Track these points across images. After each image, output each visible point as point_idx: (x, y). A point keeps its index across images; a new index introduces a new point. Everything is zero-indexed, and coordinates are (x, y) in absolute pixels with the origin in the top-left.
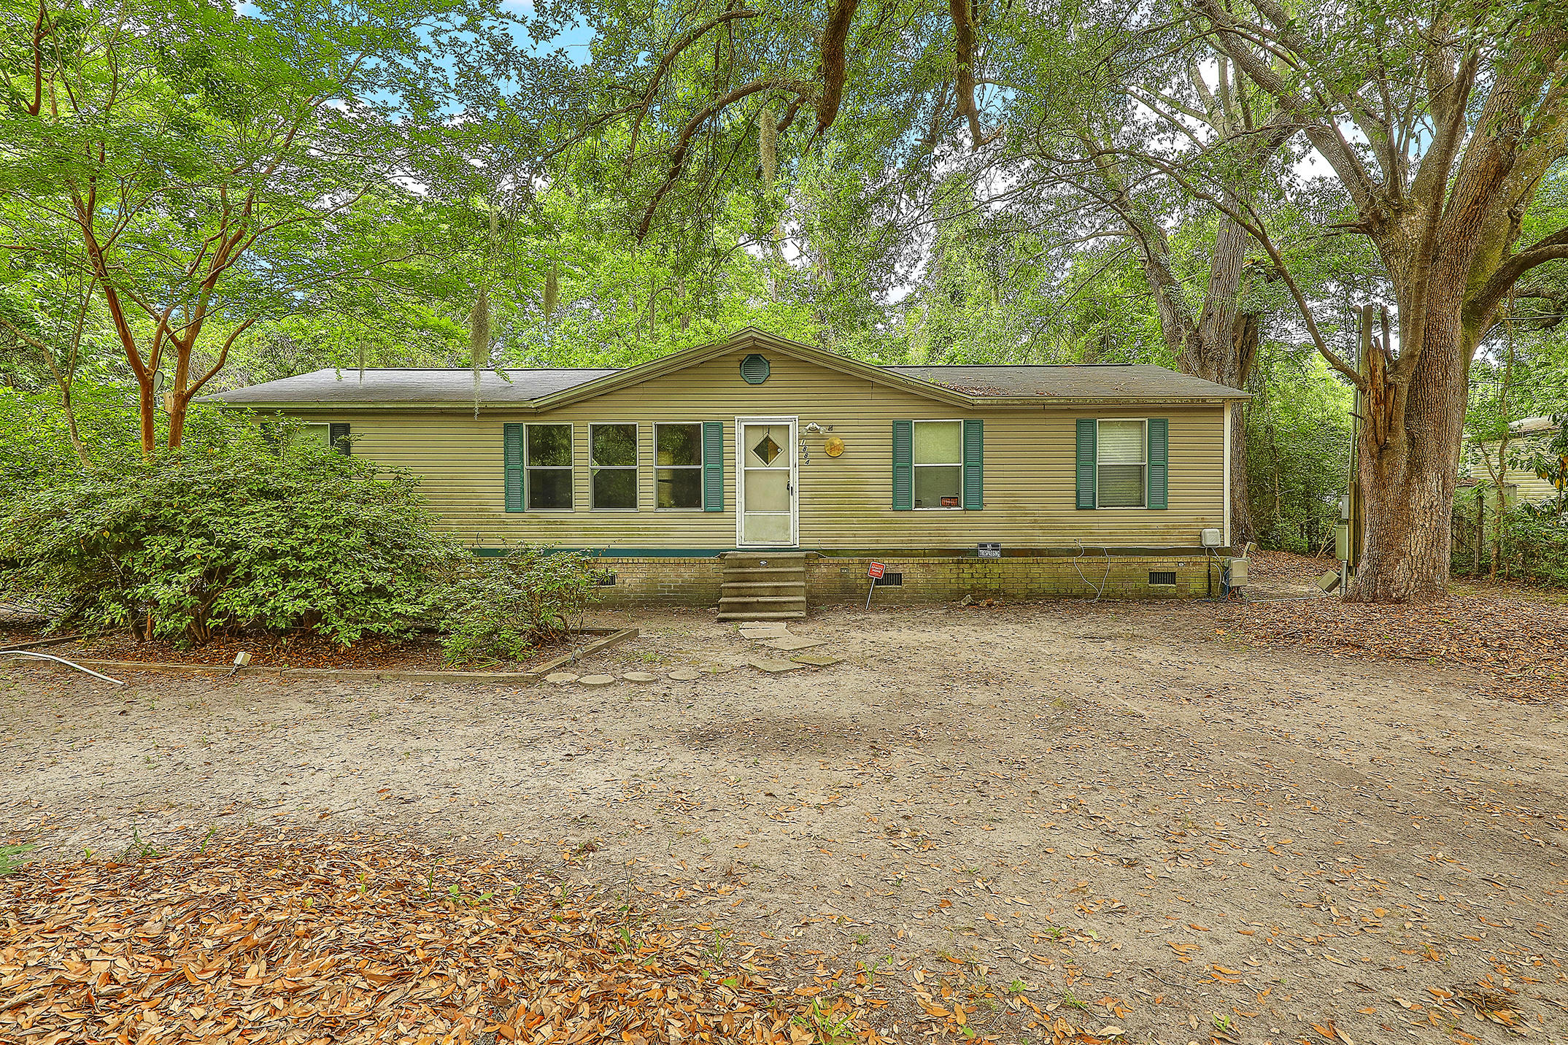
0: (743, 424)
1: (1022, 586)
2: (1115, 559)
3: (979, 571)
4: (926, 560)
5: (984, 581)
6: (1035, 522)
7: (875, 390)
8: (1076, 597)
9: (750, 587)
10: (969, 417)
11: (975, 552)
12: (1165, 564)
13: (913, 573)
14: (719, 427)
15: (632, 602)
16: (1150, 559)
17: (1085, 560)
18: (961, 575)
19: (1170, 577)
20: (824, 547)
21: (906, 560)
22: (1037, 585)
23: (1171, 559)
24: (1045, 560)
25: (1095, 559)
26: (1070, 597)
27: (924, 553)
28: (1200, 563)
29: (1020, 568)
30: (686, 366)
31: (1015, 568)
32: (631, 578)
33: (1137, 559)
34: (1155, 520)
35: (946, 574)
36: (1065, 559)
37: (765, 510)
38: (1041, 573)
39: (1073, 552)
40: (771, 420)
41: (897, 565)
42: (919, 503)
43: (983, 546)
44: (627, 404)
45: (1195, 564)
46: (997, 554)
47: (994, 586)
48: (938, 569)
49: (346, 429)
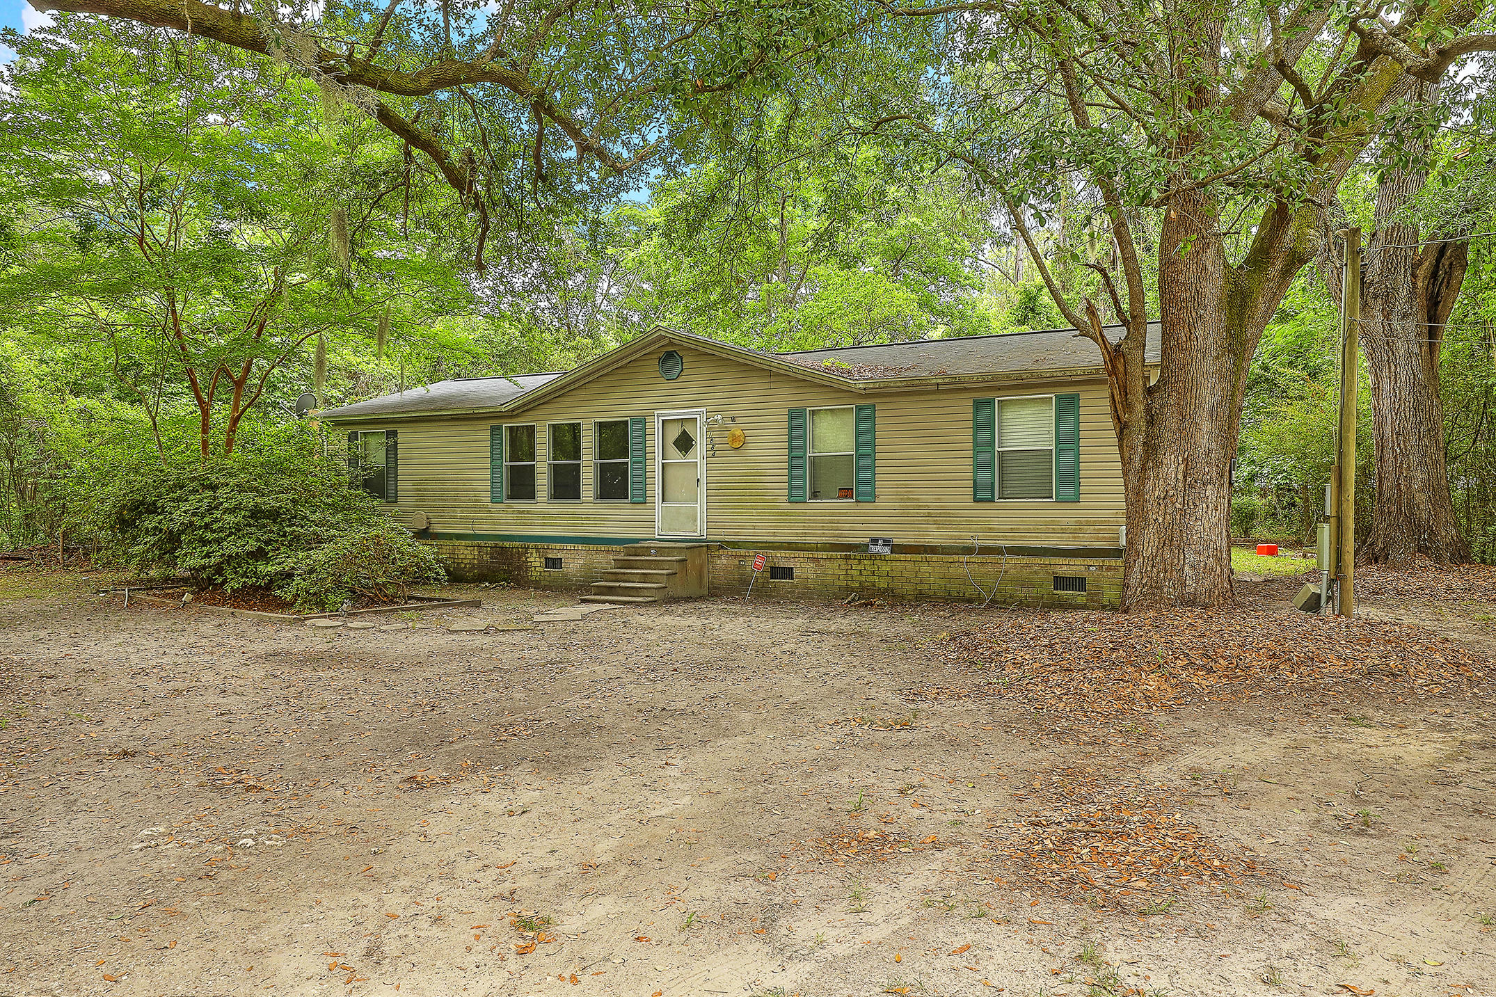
0: (661, 418)
1: (911, 586)
2: (1012, 560)
3: (867, 568)
4: (815, 554)
5: (872, 579)
6: (929, 515)
7: (773, 379)
8: (970, 601)
9: (624, 574)
10: (861, 402)
11: (865, 547)
12: (1073, 567)
13: (803, 567)
14: (642, 422)
15: (574, 585)
16: (1053, 560)
17: (977, 559)
18: (849, 572)
19: (1077, 583)
20: (728, 538)
21: (797, 554)
22: (927, 586)
23: (1078, 561)
24: (935, 558)
25: (989, 559)
26: (963, 600)
27: (817, 547)
28: (1116, 568)
29: (909, 566)
30: (617, 366)
31: (904, 566)
32: (574, 563)
33: (1037, 560)
34: (1066, 514)
35: (835, 569)
36: (956, 558)
37: (679, 502)
38: (931, 573)
39: (968, 550)
40: (684, 414)
41: (789, 558)
42: (815, 495)
43: (874, 541)
44: (576, 404)
45: (1109, 568)
46: (887, 549)
47: (883, 585)
48: (828, 565)
49: (395, 433)
